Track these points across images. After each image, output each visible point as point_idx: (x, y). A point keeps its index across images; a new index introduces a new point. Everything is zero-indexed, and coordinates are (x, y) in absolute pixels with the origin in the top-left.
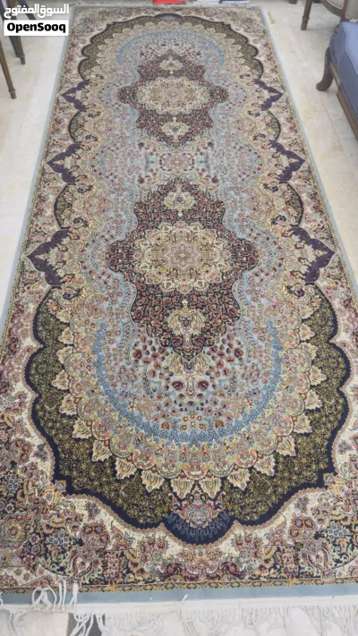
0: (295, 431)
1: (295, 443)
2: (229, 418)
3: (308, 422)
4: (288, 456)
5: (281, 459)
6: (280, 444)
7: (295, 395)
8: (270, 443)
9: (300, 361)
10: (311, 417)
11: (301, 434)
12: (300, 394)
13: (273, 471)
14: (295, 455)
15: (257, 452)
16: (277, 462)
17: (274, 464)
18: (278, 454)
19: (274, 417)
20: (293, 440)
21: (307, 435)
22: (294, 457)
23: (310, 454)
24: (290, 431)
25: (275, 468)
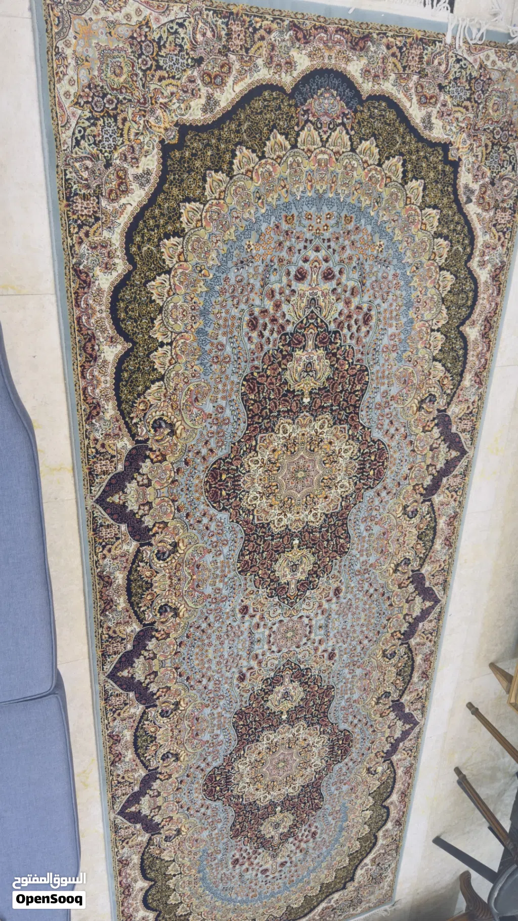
0: (202, 206)
1: (204, 189)
2: (278, 227)
3: (184, 219)
4: (216, 171)
5: (225, 167)
6: (223, 188)
7: (193, 259)
8: (235, 190)
9: (178, 313)
10: (178, 225)
11: (195, 201)
12: (186, 261)
13: (237, 153)
14: (208, 172)
15: (252, 179)
16: (231, 163)
17: (235, 161)
18: (227, 175)
19: (225, 228)
20: (206, 194)
21: (188, 200)
22: (209, 169)
23: (189, 172)
24: (207, 206)
25: (234, 156)
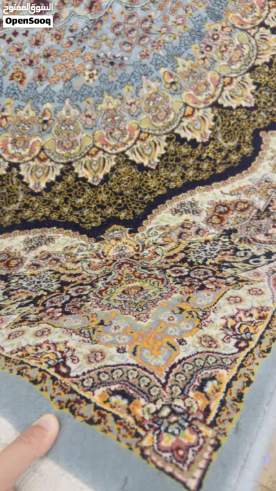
0: (128, 153)
1: (113, 169)
2: (40, 77)
3: (160, 151)
4: (84, 180)
5: (70, 178)
6: (88, 158)
7: (175, 102)
8: (72, 147)
10: (172, 148)
11: (133, 163)
12: (186, 105)
13: (43, 185)
14: (96, 184)
15: (42, 149)
16: (59, 179)
17: (53, 179)
18: (73, 169)
19: (112, 114)
20: (114, 163)
21: (141, 167)
22: (92, 186)
23: (121, 193)
24: (120, 150)
25: (50, 185)
